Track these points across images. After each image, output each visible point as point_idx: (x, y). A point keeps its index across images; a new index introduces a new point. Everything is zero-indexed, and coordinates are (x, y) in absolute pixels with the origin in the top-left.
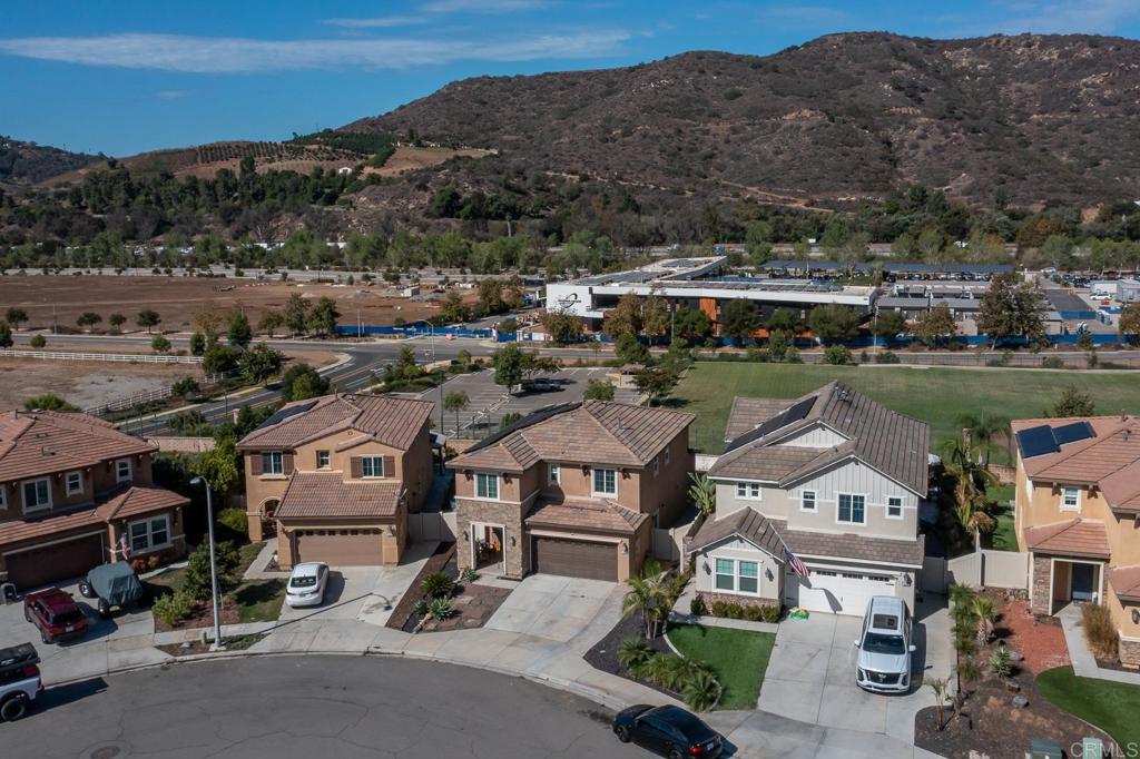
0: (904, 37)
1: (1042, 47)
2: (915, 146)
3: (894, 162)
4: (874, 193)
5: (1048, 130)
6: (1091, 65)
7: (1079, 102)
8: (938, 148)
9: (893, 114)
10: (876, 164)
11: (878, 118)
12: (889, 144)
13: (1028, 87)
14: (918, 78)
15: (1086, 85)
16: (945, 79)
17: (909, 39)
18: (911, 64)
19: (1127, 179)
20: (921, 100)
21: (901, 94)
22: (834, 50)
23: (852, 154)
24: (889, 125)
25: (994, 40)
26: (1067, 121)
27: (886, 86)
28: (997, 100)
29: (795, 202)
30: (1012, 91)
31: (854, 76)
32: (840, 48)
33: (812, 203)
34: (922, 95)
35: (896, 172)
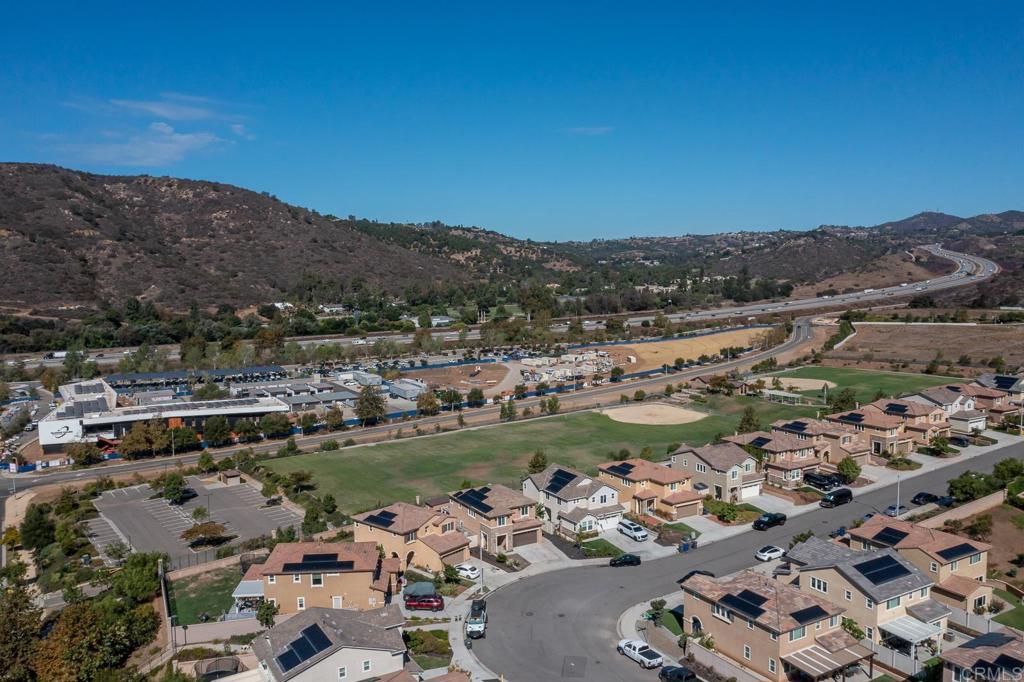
0: (68, 170)
1: (179, 187)
2: (107, 263)
3: (93, 276)
4: (85, 302)
5: (196, 249)
6: (217, 204)
7: (213, 230)
8: (127, 266)
9: (78, 236)
10: (78, 278)
11: (70, 239)
12: (86, 261)
13: (177, 218)
14: (91, 205)
15: (216, 218)
16: (111, 207)
17: (72, 172)
18: (83, 194)
19: (259, 287)
20: (97, 225)
21: (80, 219)
22: (11, 177)
23: (58, 271)
24: (82, 246)
25: (143, 180)
26: (208, 244)
27: (66, 212)
28: (154, 225)
29: (19, 311)
30: (162, 218)
31: (35, 201)
32: (17, 175)
33: (35, 313)
34: (98, 219)
35: (98, 284)
